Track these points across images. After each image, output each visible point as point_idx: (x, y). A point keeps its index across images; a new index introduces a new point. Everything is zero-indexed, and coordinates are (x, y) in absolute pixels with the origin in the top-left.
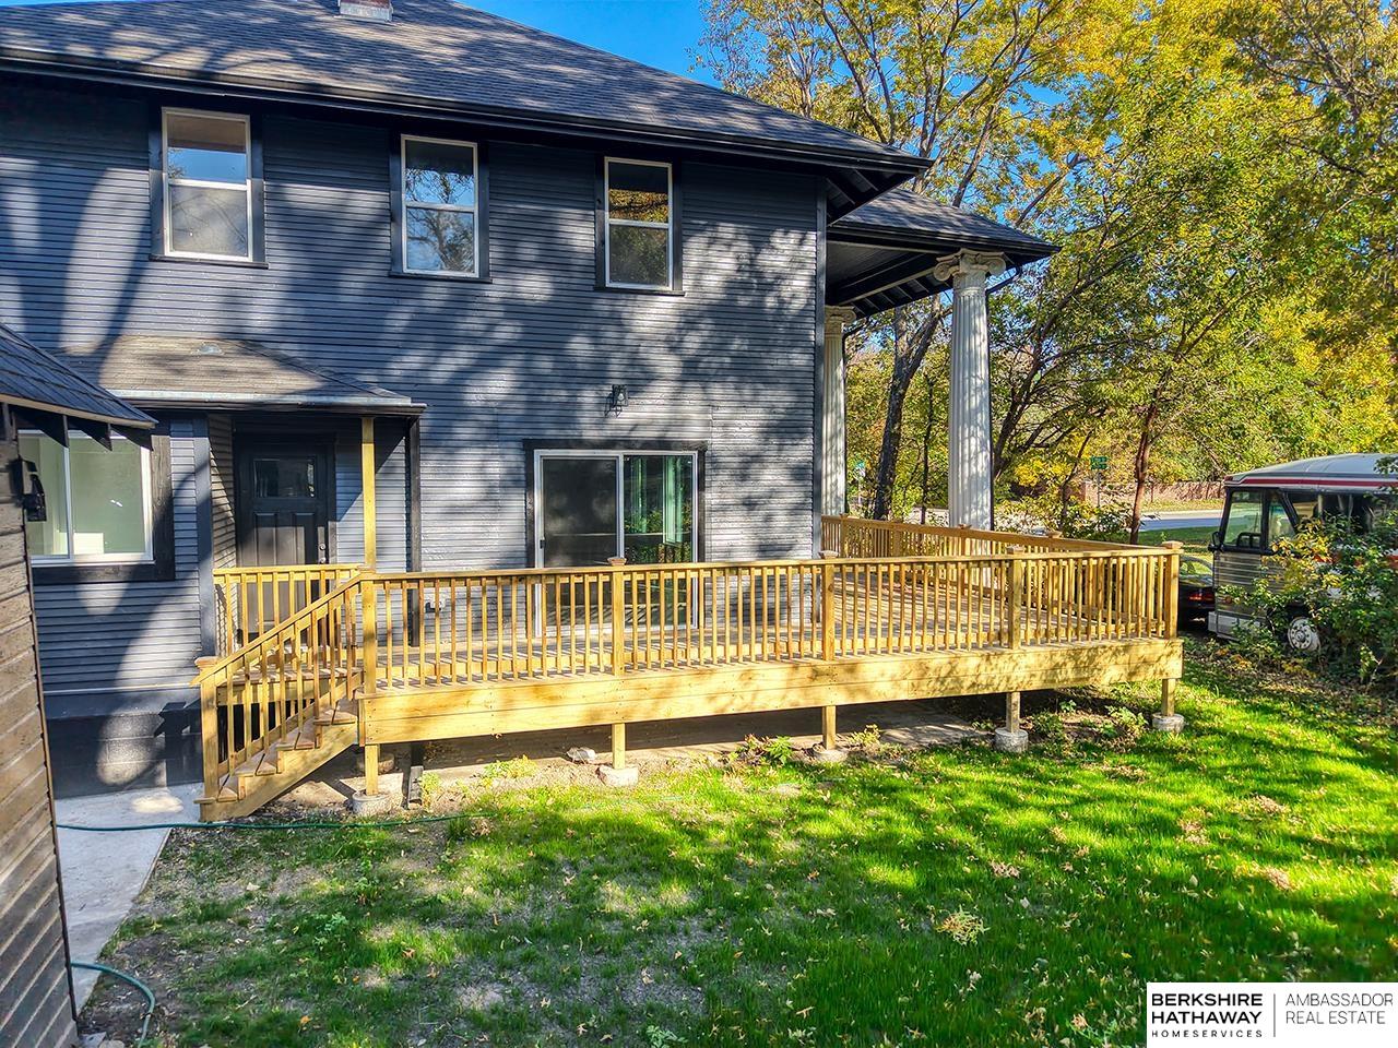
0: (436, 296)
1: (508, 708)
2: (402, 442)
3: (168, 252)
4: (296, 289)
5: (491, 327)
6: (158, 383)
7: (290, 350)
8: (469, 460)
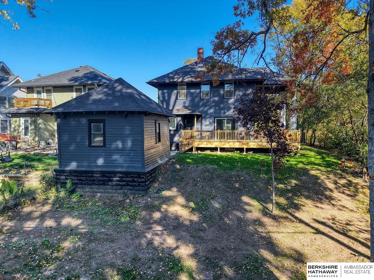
0: (205, 101)
1: (207, 144)
2: (200, 118)
3: (178, 98)
4: (191, 101)
5: (211, 104)
6: (177, 112)
7: (189, 108)
8: (208, 120)
